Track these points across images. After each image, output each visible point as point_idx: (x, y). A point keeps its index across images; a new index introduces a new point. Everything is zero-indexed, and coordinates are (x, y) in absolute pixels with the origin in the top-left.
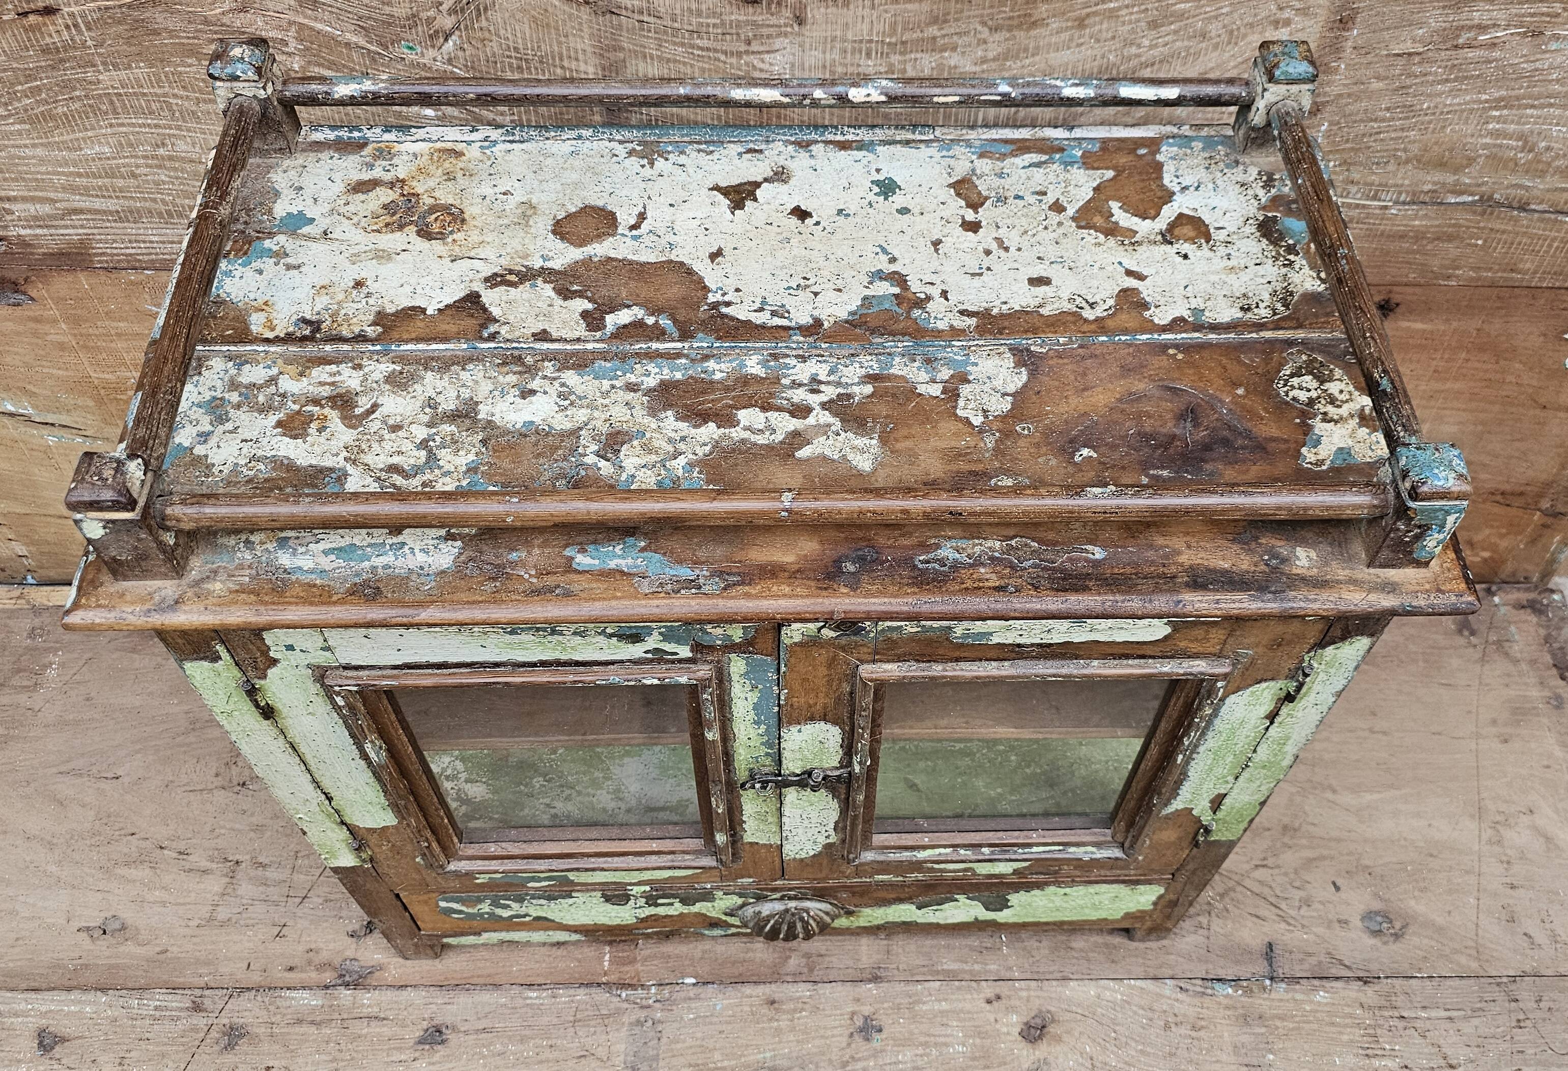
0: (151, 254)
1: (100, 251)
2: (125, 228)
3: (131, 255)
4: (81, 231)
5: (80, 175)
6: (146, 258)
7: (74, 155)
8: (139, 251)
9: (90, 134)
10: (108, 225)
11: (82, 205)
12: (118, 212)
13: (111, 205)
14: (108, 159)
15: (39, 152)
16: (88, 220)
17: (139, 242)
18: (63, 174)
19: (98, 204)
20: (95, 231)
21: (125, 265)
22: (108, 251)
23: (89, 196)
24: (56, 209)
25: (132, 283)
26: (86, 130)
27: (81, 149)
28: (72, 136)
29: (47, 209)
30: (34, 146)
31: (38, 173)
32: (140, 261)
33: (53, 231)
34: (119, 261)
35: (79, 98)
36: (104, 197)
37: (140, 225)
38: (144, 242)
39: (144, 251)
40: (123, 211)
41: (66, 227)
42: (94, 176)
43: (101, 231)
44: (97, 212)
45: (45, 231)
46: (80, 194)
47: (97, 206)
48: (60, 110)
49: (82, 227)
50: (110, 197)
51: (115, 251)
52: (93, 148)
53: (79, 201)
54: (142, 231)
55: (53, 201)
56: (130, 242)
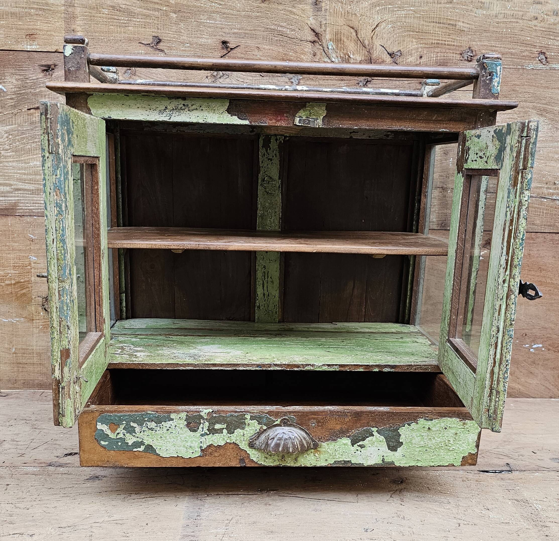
0: (39, 209)
1: (20, 207)
2: (33, 197)
3: (31, 209)
4: (17, 198)
5: (25, 174)
6: (37, 211)
7: (26, 165)
8: (35, 208)
9: (35, 156)
10: (28, 195)
11: (21, 187)
12: (33, 190)
13: (32, 187)
14: (37, 167)
15: (14, 164)
16: (21, 193)
17: (36, 203)
18: (18, 173)
19: (27, 187)
20: (22, 198)
21: (27, 214)
22: (24, 208)
23: (25, 183)
24: (12, 189)
25: (28, 223)
26: (34, 155)
27: (29, 163)
28: (28, 158)
29: (8, 189)
30: (13, 161)
31: (10, 173)
32: (34, 212)
33: (6, 198)
34: (26, 212)
35: (36, 142)
36: (30, 183)
37: (39, 196)
38: (38, 203)
39: (37, 208)
40: (35, 190)
41: (12, 197)
42: (30, 174)
43: (24, 198)
44: (25, 190)
45: (3, 198)
46: (22, 182)
47: (26, 188)
48: (28, 147)
49: (18, 197)
50: (33, 183)
51: (26, 208)
52: (33, 163)
53: (21, 185)
54: (39, 199)
55: (11, 185)
56: (33, 203)
